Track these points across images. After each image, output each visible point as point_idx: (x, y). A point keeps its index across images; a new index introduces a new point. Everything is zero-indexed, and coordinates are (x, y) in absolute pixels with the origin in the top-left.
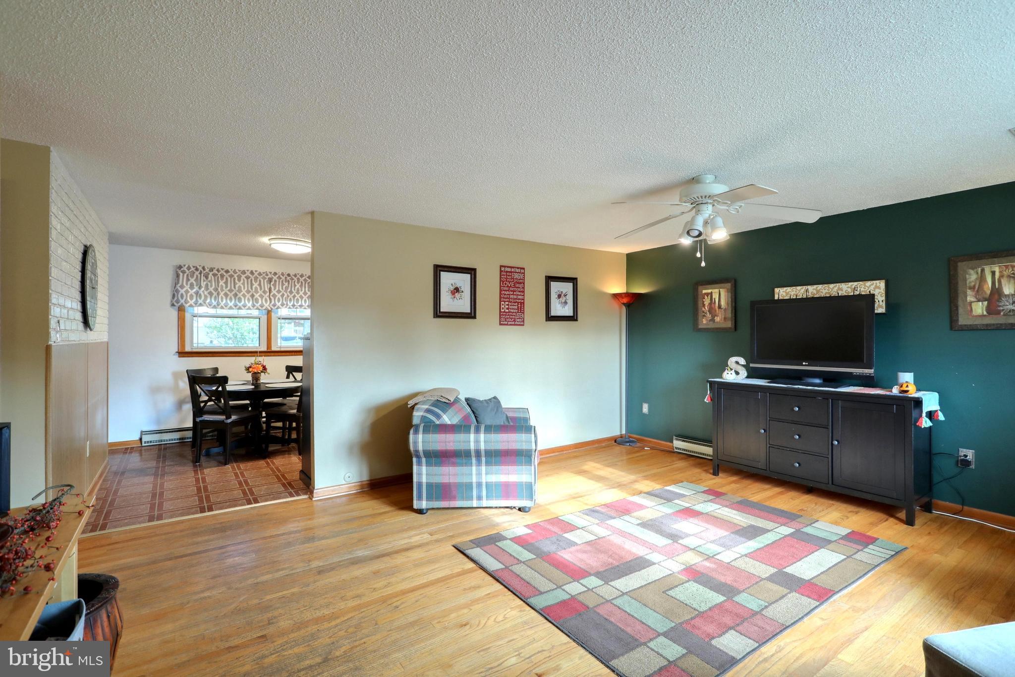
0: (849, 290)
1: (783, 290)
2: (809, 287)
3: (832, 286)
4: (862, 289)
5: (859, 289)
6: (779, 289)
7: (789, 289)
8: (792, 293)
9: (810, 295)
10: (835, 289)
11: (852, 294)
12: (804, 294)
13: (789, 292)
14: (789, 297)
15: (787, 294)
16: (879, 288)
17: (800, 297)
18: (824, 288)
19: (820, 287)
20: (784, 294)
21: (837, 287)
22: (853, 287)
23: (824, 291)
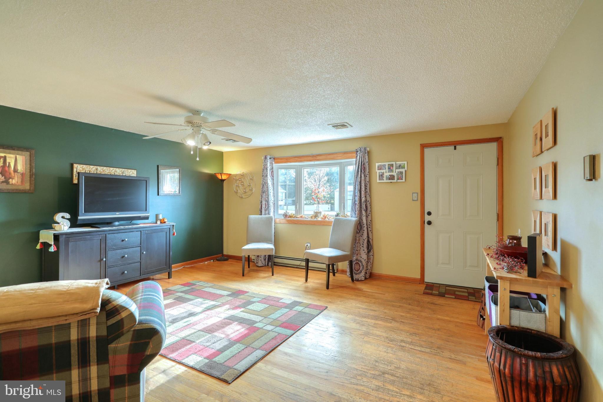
0: (120, 173)
1: (80, 166)
2: (98, 167)
3: (111, 169)
4: (126, 173)
5: (125, 173)
6: (77, 165)
7: (85, 166)
8: (87, 169)
9: (99, 172)
10: (113, 171)
11: (122, 175)
12: (95, 171)
13: (84, 168)
14: (84, 172)
15: (83, 169)
16: (134, 174)
17: (93, 172)
18: (107, 169)
19: (105, 168)
20: (81, 169)
21: (115, 170)
22: (122, 171)
23: (107, 171)
